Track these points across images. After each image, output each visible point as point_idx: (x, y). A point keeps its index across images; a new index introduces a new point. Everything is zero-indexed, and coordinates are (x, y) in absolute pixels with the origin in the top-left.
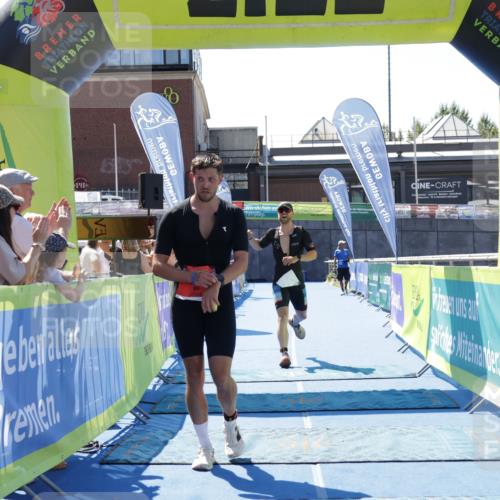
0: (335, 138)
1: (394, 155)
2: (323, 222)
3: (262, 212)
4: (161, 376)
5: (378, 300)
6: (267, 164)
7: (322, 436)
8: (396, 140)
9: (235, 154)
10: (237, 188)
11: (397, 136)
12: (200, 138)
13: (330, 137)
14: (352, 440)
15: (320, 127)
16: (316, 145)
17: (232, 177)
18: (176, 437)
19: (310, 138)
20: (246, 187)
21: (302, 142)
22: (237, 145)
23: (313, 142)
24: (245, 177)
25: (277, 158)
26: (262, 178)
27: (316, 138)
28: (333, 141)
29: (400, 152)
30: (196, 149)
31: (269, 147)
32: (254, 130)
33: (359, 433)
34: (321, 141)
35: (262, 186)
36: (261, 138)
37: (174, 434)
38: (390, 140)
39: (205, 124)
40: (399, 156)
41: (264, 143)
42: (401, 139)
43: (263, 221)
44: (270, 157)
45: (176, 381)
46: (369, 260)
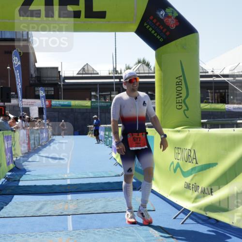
0: (92, 72)
1: (118, 80)
2: (87, 109)
3: (59, 104)
4: (6, 178)
5: (108, 143)
6: (62, 83)
7: (74, 203)
8: (119, 74)
9: (48, 79)
10: (49, 94)
11: (119, 72)
12: (32, 71)
13: (90, 72)
14: (87, 204)
15: (86, 68)
16: (84, 75)
17: (47, 89)
18: (8, 205)
19: (81, 72)
20: (53, 93)
21: (78, 74)
22: (49, 74)
23: (82, 74)
24: (53, 89)
25: (66, 81)
26: (60, 89)
27: (84, 72)
28: (91, 74)
29: (120, 79)
30: (30, 76)
31: (63, 76)
32: (57, 68)
33: (91, 201)
34: (86, 74)
35: (60, 93)
36: (60, 72)
37: (7, 204)
38: (116, 74)
39: (35, 65)
40: (120, 81)
41: (61, 74)
42: (121, 73)
43: (60, 109)
44: (64, 80)
45: (13, 180)
46: (105, 125)
